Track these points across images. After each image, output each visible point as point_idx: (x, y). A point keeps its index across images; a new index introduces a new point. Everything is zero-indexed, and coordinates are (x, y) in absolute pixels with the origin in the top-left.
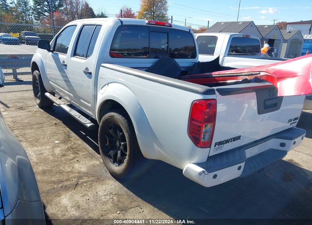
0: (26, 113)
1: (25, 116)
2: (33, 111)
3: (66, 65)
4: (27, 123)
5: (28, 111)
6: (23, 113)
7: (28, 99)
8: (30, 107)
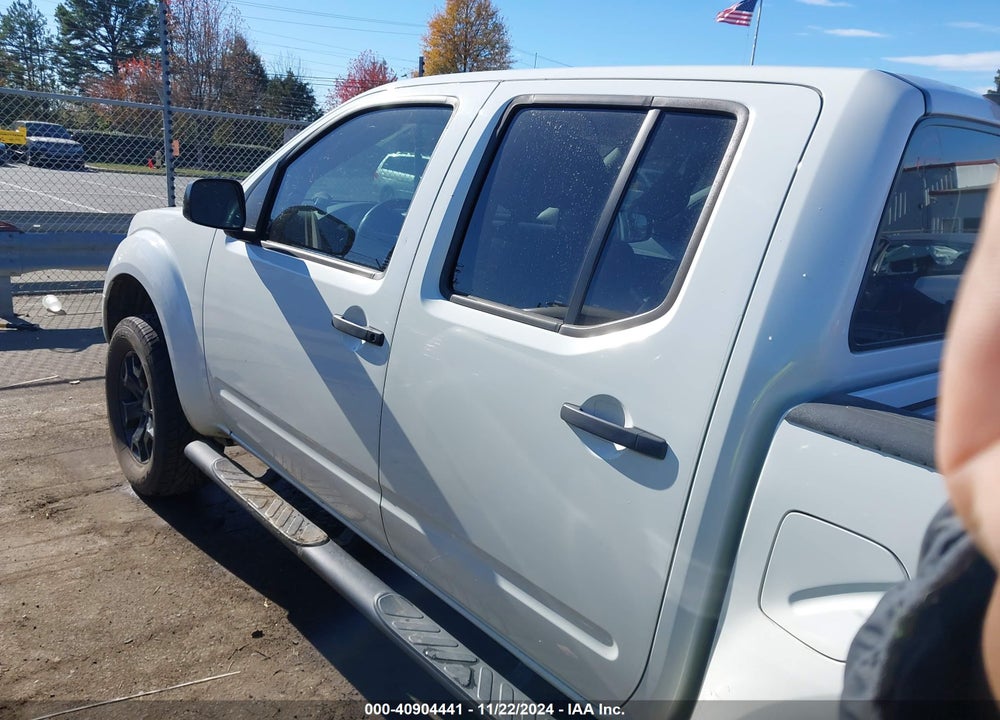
0: (76, 545)
1: (78, 571)
2: (113, 525)
3: (378, 340)
4: (96, 631)
5: (84, 524)
6: (64, 546)
7: (76, 442)
8: (93, 497)
